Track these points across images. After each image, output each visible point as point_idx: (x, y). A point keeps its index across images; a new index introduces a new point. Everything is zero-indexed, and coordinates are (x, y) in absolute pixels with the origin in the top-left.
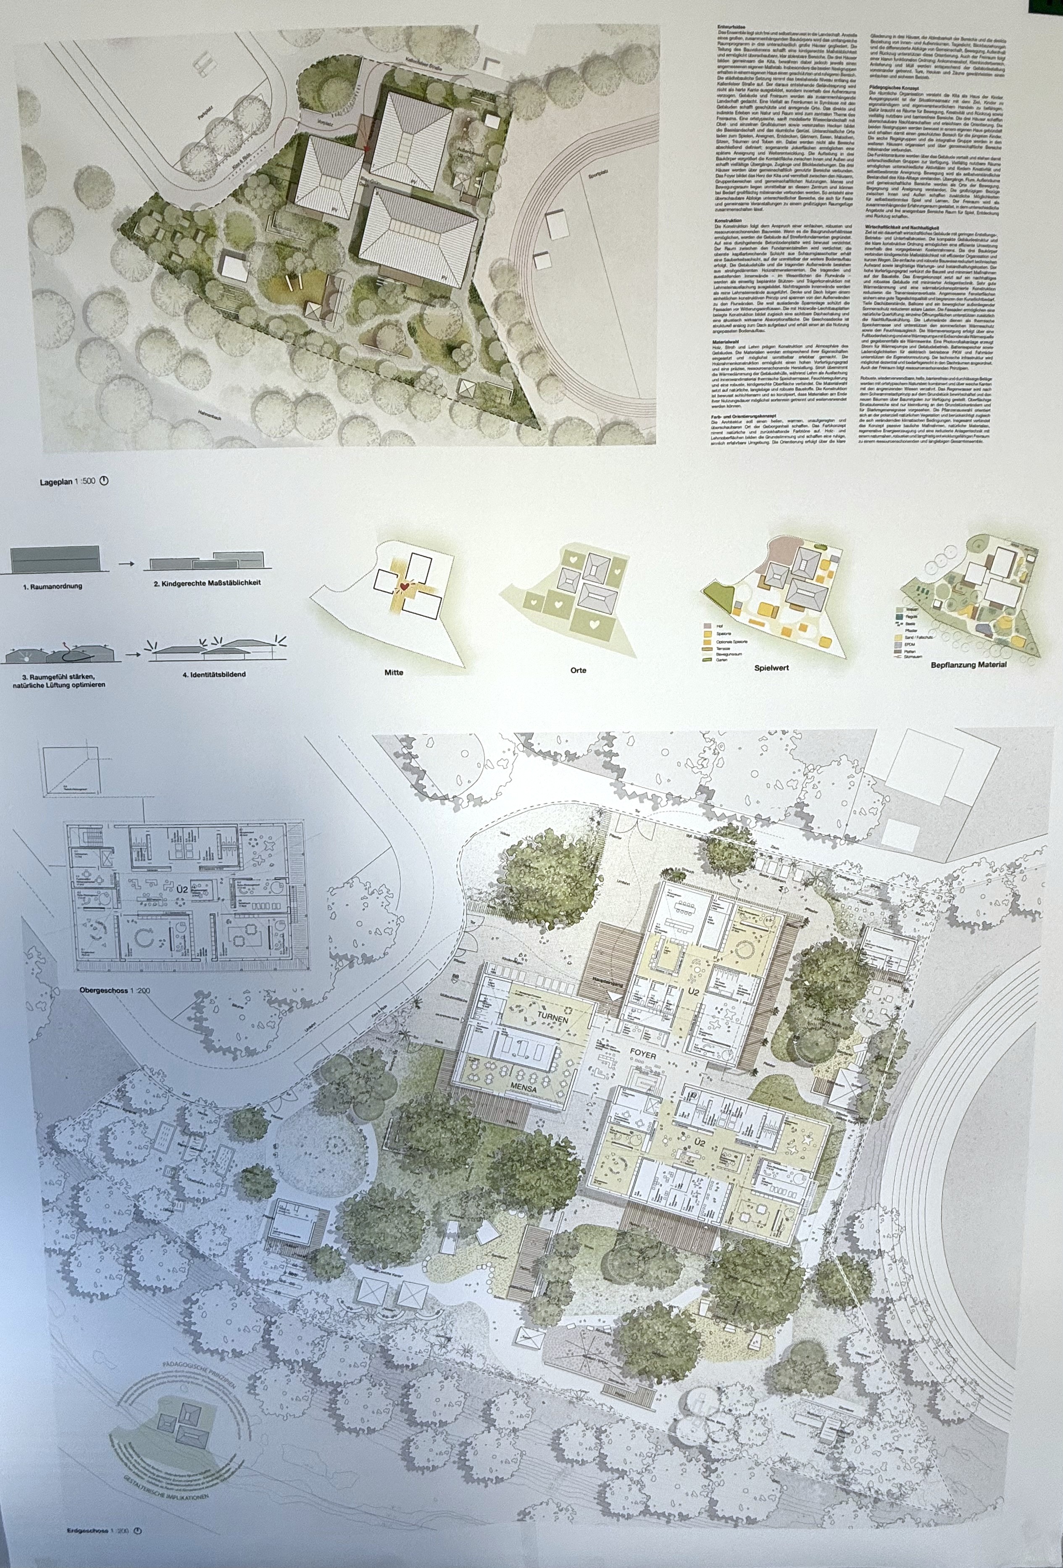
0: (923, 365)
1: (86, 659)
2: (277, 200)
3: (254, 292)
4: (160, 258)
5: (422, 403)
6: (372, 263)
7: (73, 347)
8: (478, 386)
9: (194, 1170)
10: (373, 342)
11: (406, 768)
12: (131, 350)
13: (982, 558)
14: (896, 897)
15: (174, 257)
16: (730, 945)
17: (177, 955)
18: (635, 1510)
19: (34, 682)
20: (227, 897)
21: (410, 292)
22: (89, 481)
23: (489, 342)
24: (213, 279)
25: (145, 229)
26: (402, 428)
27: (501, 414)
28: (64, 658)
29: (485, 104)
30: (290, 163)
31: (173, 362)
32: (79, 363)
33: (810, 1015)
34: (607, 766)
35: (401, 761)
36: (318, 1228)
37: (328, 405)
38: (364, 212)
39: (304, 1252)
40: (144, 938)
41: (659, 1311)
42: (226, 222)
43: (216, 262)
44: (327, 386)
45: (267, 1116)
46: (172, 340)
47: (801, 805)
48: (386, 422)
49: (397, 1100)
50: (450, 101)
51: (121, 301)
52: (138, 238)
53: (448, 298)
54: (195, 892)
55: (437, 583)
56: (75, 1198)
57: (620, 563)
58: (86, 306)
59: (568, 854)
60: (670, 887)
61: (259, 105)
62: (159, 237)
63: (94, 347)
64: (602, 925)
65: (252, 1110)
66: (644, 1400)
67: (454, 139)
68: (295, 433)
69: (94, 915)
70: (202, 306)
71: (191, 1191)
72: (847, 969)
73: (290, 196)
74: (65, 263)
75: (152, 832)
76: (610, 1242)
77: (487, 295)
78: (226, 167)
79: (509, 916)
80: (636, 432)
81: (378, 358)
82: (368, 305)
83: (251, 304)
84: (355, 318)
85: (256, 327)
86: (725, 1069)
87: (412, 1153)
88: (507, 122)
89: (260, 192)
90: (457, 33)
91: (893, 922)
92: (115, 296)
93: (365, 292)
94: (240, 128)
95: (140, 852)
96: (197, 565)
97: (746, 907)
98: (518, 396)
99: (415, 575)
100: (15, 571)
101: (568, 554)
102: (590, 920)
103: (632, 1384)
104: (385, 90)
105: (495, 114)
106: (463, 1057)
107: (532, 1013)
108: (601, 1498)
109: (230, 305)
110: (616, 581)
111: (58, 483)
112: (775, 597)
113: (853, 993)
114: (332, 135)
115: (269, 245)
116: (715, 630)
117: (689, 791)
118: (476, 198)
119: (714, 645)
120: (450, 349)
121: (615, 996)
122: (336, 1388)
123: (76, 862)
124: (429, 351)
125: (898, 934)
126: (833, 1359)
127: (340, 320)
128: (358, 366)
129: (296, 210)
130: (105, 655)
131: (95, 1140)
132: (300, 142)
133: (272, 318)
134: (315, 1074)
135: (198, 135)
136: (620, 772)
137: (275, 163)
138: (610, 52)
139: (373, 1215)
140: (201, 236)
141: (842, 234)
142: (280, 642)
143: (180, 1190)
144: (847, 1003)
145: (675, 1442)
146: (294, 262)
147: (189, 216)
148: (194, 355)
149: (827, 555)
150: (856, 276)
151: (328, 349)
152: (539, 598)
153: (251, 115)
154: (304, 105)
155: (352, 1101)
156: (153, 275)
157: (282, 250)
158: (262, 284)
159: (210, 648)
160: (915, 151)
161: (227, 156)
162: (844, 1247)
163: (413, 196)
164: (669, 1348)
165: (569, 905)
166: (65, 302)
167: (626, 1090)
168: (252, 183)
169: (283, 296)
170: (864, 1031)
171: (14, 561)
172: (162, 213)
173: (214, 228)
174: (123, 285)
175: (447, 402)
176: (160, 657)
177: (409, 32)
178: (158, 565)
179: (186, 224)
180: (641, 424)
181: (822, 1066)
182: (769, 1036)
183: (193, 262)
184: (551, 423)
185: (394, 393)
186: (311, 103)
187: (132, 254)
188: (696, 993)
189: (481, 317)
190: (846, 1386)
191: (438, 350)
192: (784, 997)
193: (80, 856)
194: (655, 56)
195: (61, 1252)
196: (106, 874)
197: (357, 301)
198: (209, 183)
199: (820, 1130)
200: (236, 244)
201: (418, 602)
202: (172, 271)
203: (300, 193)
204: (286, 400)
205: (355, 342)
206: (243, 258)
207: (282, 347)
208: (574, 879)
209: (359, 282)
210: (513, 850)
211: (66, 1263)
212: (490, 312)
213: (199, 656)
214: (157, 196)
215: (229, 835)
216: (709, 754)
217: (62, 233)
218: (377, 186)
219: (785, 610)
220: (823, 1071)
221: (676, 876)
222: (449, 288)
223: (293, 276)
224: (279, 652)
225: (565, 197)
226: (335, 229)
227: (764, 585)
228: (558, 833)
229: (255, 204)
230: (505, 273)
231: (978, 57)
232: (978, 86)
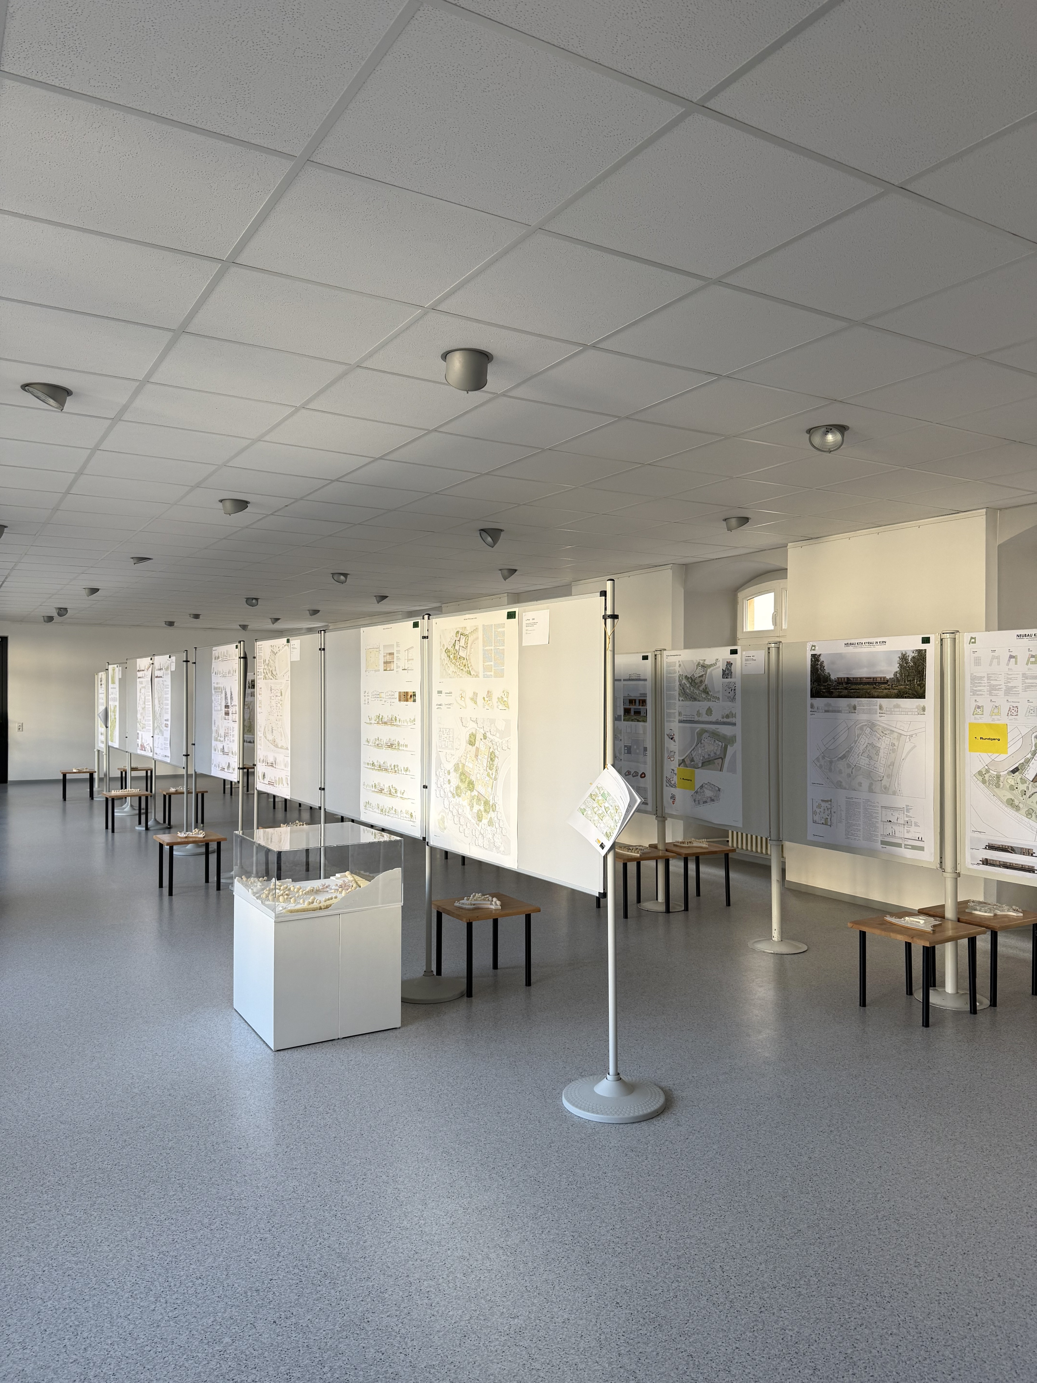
0: (499, 668)
5: (464, 673)
6: (460, 655)
8: (468, 671)
11: (462, 722)
14: (499, 744)
16: (485, 749)
23: (468, 665)
26: (462, 676)
27: (469, 674)
31: (448, 668)
34: (476, 723)
38: (460, 649)
46: (448, 665)
51: (446, 661)
53: (465, 660)
55: (464, 697)
57: (477, 694)
59: (474, 736)
64: (476, 746)
68: (456, 676)
77: (468, 659)
79: (470, 745)
81: (461, 667)
84: (460, 662)
85: (453, 663)
86: (485, 770)
93: (460, 659)
99: (462, 695)
107: (470, 759)
109: (451, 661)
116: (484, 704)
117: (482, 727)
118: (467, 647)
121: (477, 756)
125: (499, 750)
141: (493, 650)
146: (455, 655)
150: (494, 655)
152: (471, 698)
158: (453, 658)
160: (498, 638)
165: (474, 743)
180: (478, 675)
184: (472, 675)
185: (462, 671)
188: (483, 756)
191: (465, 666)
204: (455, 672)
205: (459, 665)
206: (452, 655)
207: (454, 666)
208: (474, 739)
210: (470, 735)
212: (468, 662)
216: (484, 722)
221: (481, 739)
225: (473, 647)
226: (458, 651)
228: (473, 733)
230: (469, 656)
231: (503, 625)
232: (503, 629)
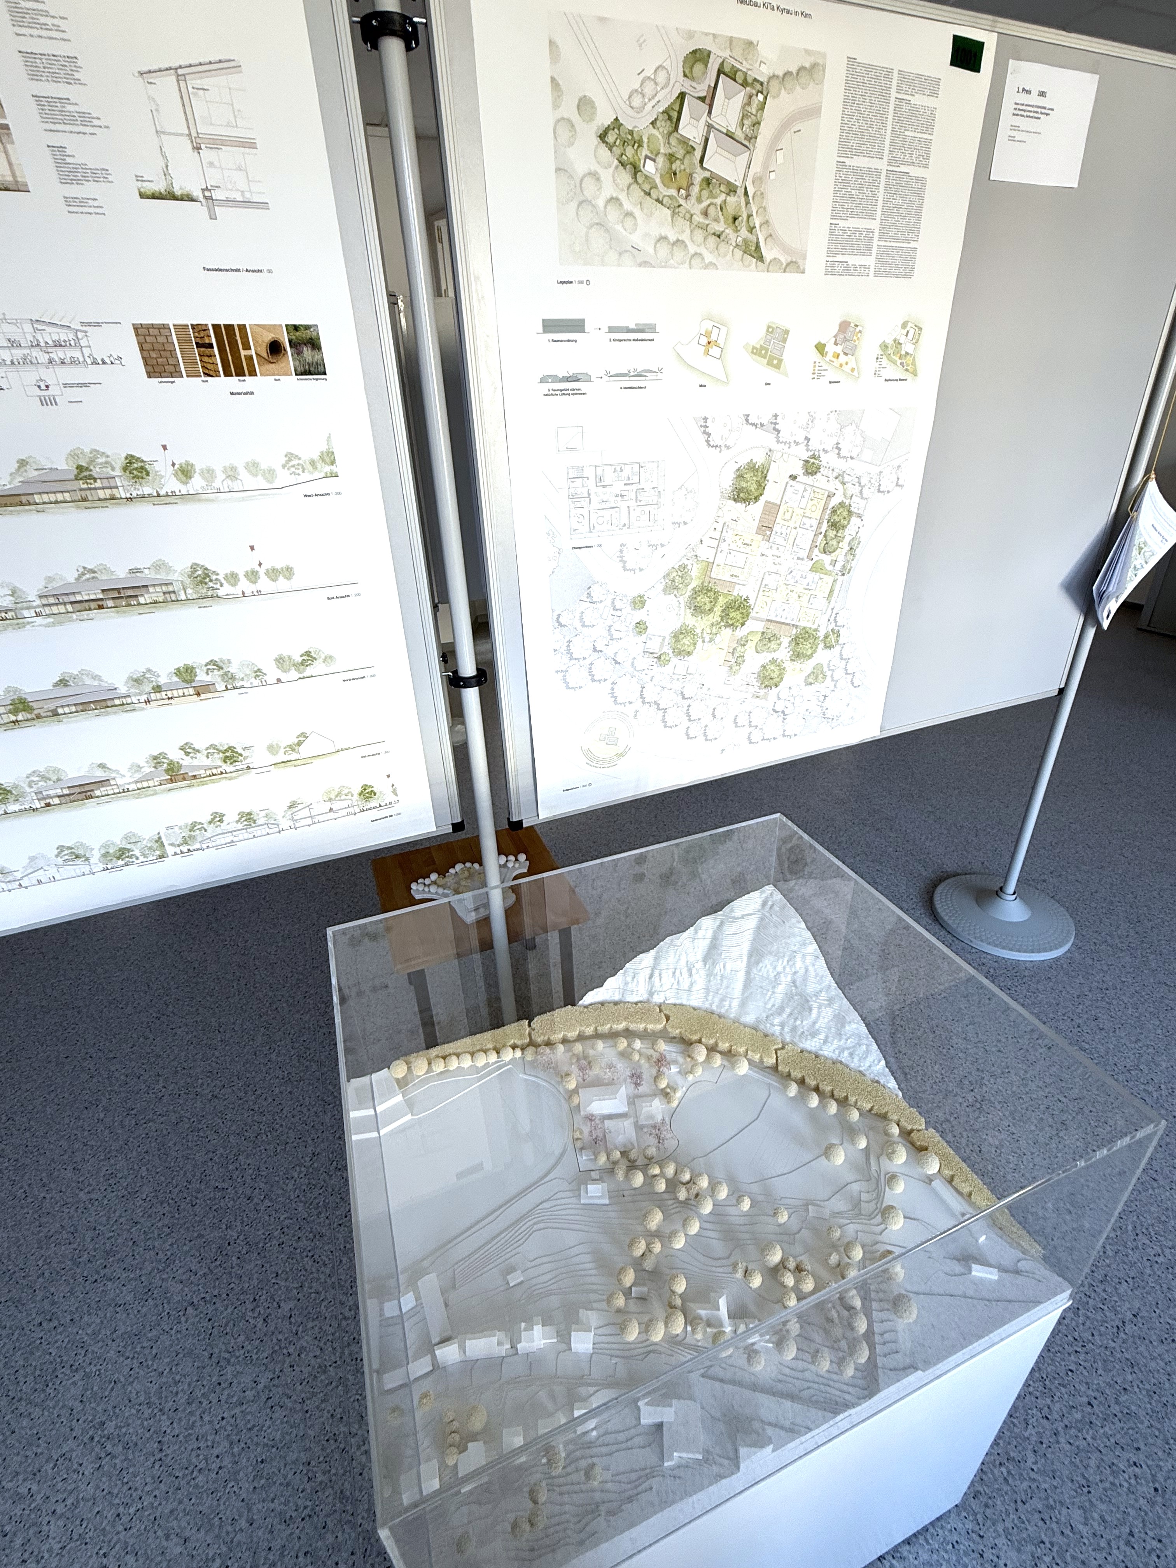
0: (897, 240)
1: (578, 380)
2: (671, 129)
3: (658, 181)
4: (617, 156)
5: (723, 247)
6: (709, 170)
7: (574, 205)
8: (744, 240)
9: (616, 626)
10: (705, 214)
11: (704, 432)
12: (602, 208)
13: (905, 332)
14: (864, 481)
15: (624, 156)
16: (809, 506)
17: (614, 527)
18: (759, 739)
19: (554, 393)
20: (634, 498)
21: (723, 188)
22: (581, 282)
23: (749, 216)
24: (640, 171)
25: (611, 138)
26: (714, 261)
27: (751, 255)
28: (568, 379)
29: (758, 86)
30: (677, 109)
31: (621, 217)
32: (577, 214)
33: (832, 533)
34: (774, 429)
35: (703, 429)
36: (662, 644)
37: (686, 246)
38: (707, 140)
39: (656, 655)
40: (600, 520)
41: (773, 661)
42: (648, 139)
43: (642, 162)
44: (685, 237)
45: (645, 598)
46: (621, 205)
47: (838, 444)
48: (709, 257)
49: (693, 585)
50: (745, 84)
51: (598, 179)
52: (607, 143)
53: (735, 192)
54: (622, 496)
55: (721, 342)
56: (568, 646)
57: (787, 332)
58: (582, 180)
59: (757, 470)
60: (792, 482)
61: (665, 71)
62: (617, 143)
63: (584, 205)
64: (767, 502)
65: (640, 596)
66: (765, 698)
67: (745, 105)
68: (672, 261)
69: (580, 511)
70: (635, 186)
71: (616, 635)
72: (845, 513)
73: (676, 128)
74: (572, 153)
75: (605, 468)
76: (759, 637)
77: (751, 191)
78: (649, 107)
79: (735, 500)
80: (798, 267)
81: (707, 222)
82: (705, 193)
83: (656, 187)
84: (699, 200)
85: (657, 200)
86: (802, 559)
87: (696, 608)
88: (766, 98)
89: (663, 124)
90: (750, 44)
91: (861, 493)
92: (594, 175)
93: (704, 186)
94: (656, 84)
95: (599, 479)
96: (629, 330)
97: (816, 490)
98: (758, 246)
99: (713, 338)
100: (544, 332)
101: (769, 327)
102: (763, 499)
103: (762, 692)
104: (720, 72)
105: (762, 93)
106: (715, 564)
107: (739, 543)
108: (749, 738)
109: (647, 187)
110: (784, 341)
111: (565, 282)
112: (839, 349)
113: (846, 523)
114: (696, 95)
115: (666, 155)
116: (817, 364)
117: (801, 439)
118: (751, 138)
119: (816, 372)
120: (735, 219)
121: (768, 533)
122: (665, 711)
123: (572, 485)
124: (728, 219)
125: (862, 498)
126: (825, 669)
127: (693, 200)
128: (699, 226)
129: (679, 137)
130: (587, 378)
131: (578, 618)
132: (682, 96)
133: (665, 196)
134: (664, 577)
135: (637, 86)
136: (778, 431)
137: (670, 107)
138: (807, 65)
139: (682, 636)
140: (636, 145)
141: (878, 172)
142: (660, 370)
143: (611, 635)
144: (844, 527)
145: (775, 711)
146: (676, 166)
147: (631, 133)
148: (629, 214)
149: (858, 329)
150: (881, 195)
151: (688, 216)
152: (756, 349)
153: (661, 77)
154: (685, 75)
155: (676, 588)
156: (613, 167)
157: (671, 158)
158: (662, 176)
159: (632, 374)
160: (906, 133)
161: (650, 100)
162: (833, 625)
163: (727, 135)
164: (774, 675)
165: (756, 494)
166: (571, 177)
167: (770, 573)
168: (660, 118)
169: (671, 183)
170: (848, 539)
171: (544, 326)
172: (619, 129)
173: (642, 142)
174: (600, 171)
175: (732, 248)
176: (612, 379)
177: (731, 39)
178: (612, 330)
179: (630, 137)
180: (801, 262)
181: (833, 554)
182: (818, 544)
183: (632, 160)
184: (768, 260)
185: (712, 240)
186: (688, 75)
187: (603, 151)
188: (795, 528)
189: (747, 203)
190: (828, 679)
191: (731, 220)
192: (825, 527)
193: (573, 482)
194: (824, 70)
195: (562, 671)
196: (585, 490)
197: (701, 191)
198: (639, 115)
199: (829, 580)
200: (652, 152)
201: (714, 351)
202: (622, 164)
203: (681, 126)
204: (669, 243)
205: (698, 213)
206: (654, 161)
207: (668, 213)
208: (759, 482)
209: (703, 180)
210: (738, 470)
211: (565, 676)
212: (751, 201)
213: (627, 378)
214: (616, 119)
215: (636, 467)
216: (810, 422)
217: (570, 134)
218: (713, 127)
219: (842, 356)
220: (833, 556)
221: (793, 477)
222: (737, 187)
223: (675, 174)
224: (660, 375)
225: (783, 143)
226: (694, 149)
227: (836, 344)
228: (754, 462)
229: (661, 130)
230: (759, 180)
231: (931, 86)
232: (930, 102)
